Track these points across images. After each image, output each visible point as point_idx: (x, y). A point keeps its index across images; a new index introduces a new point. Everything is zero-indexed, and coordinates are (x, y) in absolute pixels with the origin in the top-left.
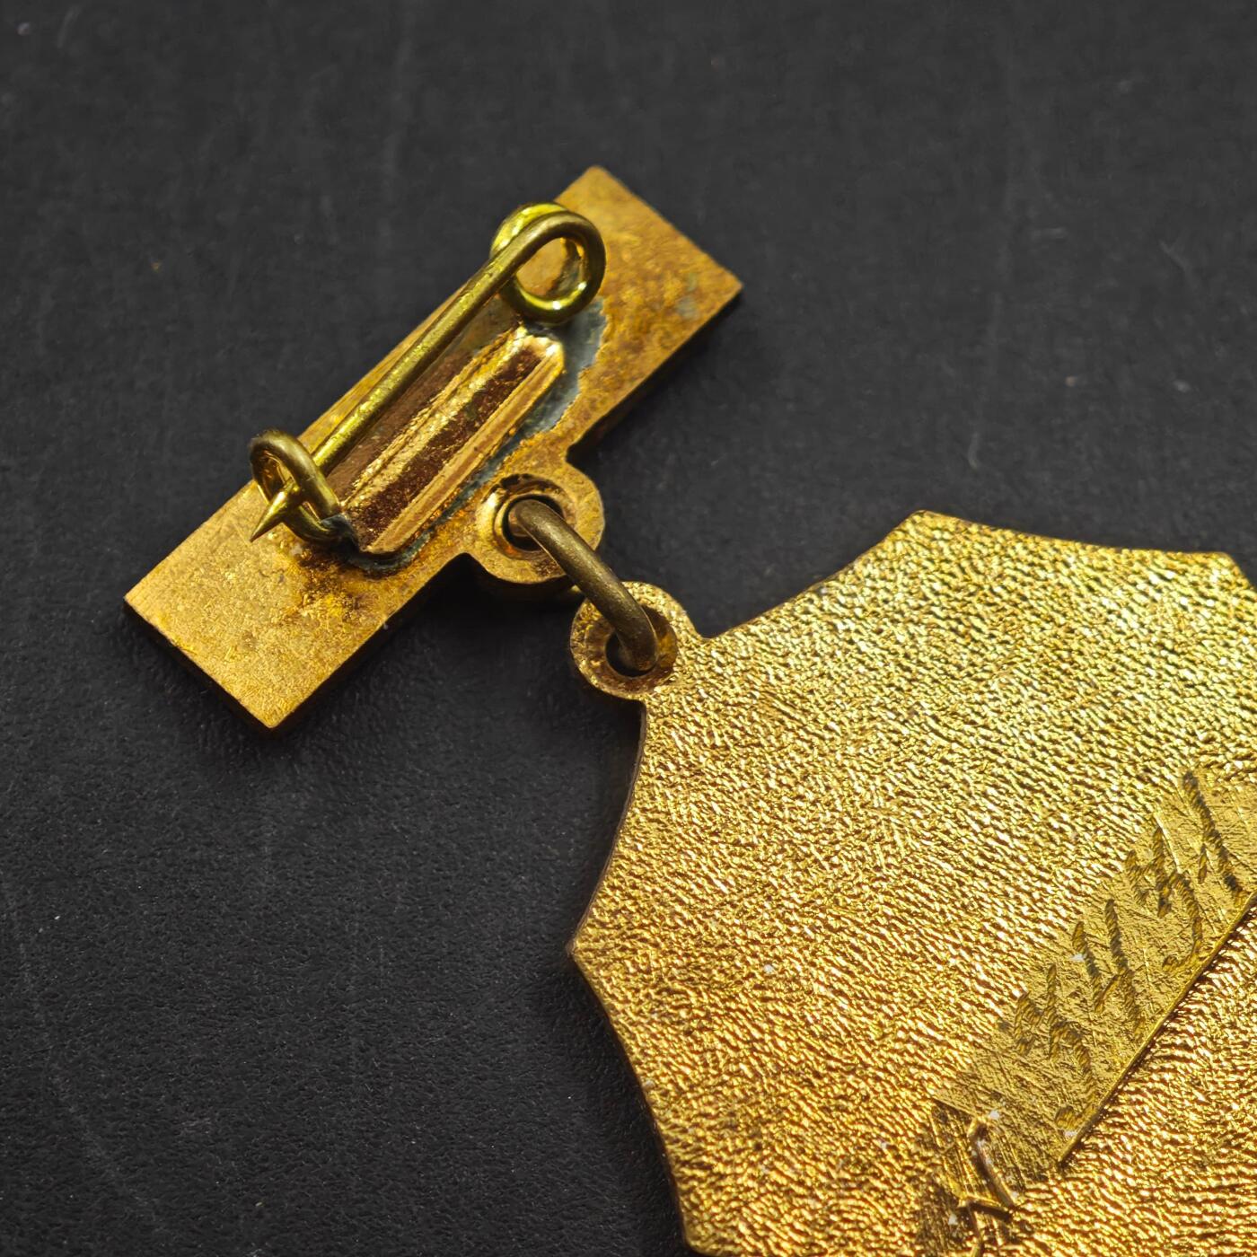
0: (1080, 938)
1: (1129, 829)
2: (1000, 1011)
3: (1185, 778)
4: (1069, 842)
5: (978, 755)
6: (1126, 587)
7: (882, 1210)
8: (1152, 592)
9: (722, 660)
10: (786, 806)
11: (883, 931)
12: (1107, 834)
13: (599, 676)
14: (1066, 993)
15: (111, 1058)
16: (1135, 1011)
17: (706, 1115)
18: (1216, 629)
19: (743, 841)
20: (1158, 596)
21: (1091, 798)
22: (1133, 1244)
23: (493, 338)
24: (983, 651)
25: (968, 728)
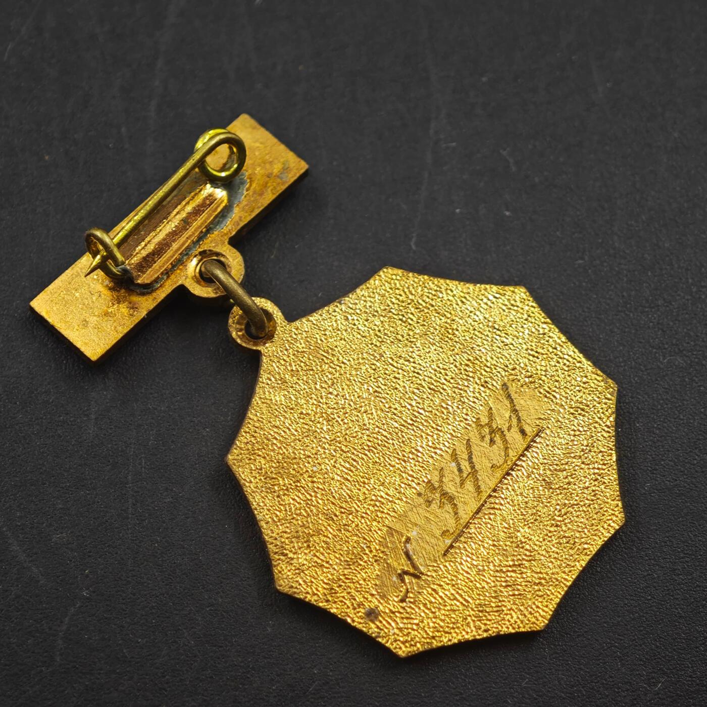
0: (454, 456)
1: (478, 408)
2: (418, 488)
3: (503, 386)
4: (451, 413)
5: (411, 375)
6: (478, 301)
7: (363, 574)
8: (489, 303)
9: (297, 333)
10: (324, 397)
11: (367, 452)
12: (467, 410)
13: (241, 339)
14: (447, 480)
15: (22, 507)
16: (478, 489)
17: (286, 532)
18: (518, 320)
19: (304, 412)
20: (492, 305)
21: (461, 394)
22: (474, 589)
23: (196, 189)
24: (413, 329)
25: (407, 363)
